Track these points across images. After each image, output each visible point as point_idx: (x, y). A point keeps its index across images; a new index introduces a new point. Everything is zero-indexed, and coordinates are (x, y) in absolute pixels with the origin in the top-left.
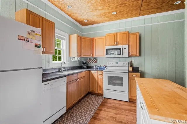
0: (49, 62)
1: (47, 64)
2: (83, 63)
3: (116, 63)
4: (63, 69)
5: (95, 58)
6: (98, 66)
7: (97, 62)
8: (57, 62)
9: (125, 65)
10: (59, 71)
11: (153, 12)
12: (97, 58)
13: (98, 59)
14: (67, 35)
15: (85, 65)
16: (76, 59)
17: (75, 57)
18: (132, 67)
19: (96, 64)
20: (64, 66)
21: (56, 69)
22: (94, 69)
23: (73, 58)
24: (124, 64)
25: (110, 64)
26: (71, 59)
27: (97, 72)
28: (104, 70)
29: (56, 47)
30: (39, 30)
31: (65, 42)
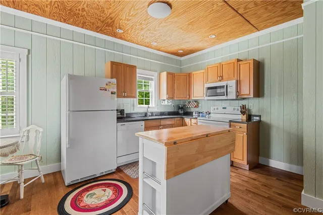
0: (134, 106)
1: (132, 107)
2: (179, 108)
3: (223, 108)
4: (149, 114)
5: (196, 101)
6: (199, 113)
7: (198, 106)
8: (144, 106)
9: (236, 112)
10: (145, 116)
11: (277, 21)
12: (198, 101)
13: (200, 102)
14: (156, 74)
15: (181, 111)
16: (166, 103)
17: (164, 100)
18: (245, 115)
19: (197, 109)
20: (150, 110)
21: (141, 113)
22: (194, 117)
23: (163, 102)
24: (234, 109)
25: (214, 109)
26: (161, 103)
27: (191, 120)
28: (198, 118)
29: (143, 89)
30: (114, 80)
31: (153, 82)
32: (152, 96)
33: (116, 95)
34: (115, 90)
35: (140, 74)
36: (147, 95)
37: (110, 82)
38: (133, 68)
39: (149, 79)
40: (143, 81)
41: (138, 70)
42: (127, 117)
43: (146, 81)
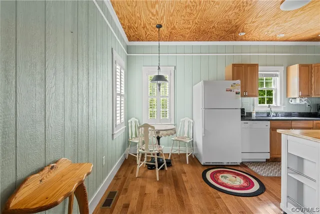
0: (254, 105)
1: (252, 107)
4: (273, 114)
8: (266, 105)
10: (268, 116)
14: (282, 69)
16: (298, 101)
17: (295, 98)
23: (293, 100)
26: (290, 101)
29: (265, 87)
30: (239, 82)
31: (278, 79)
32: (276, 94)
33: (240, 95)
34: (239, 90)
35: (262, 71)
36: (270, 93)
37: (234, 84)
38: (254, 67)
39: (272, 75)
40: (265, 78)
41: (260, 68)
42: (247, 116)
43: (268, 78)
